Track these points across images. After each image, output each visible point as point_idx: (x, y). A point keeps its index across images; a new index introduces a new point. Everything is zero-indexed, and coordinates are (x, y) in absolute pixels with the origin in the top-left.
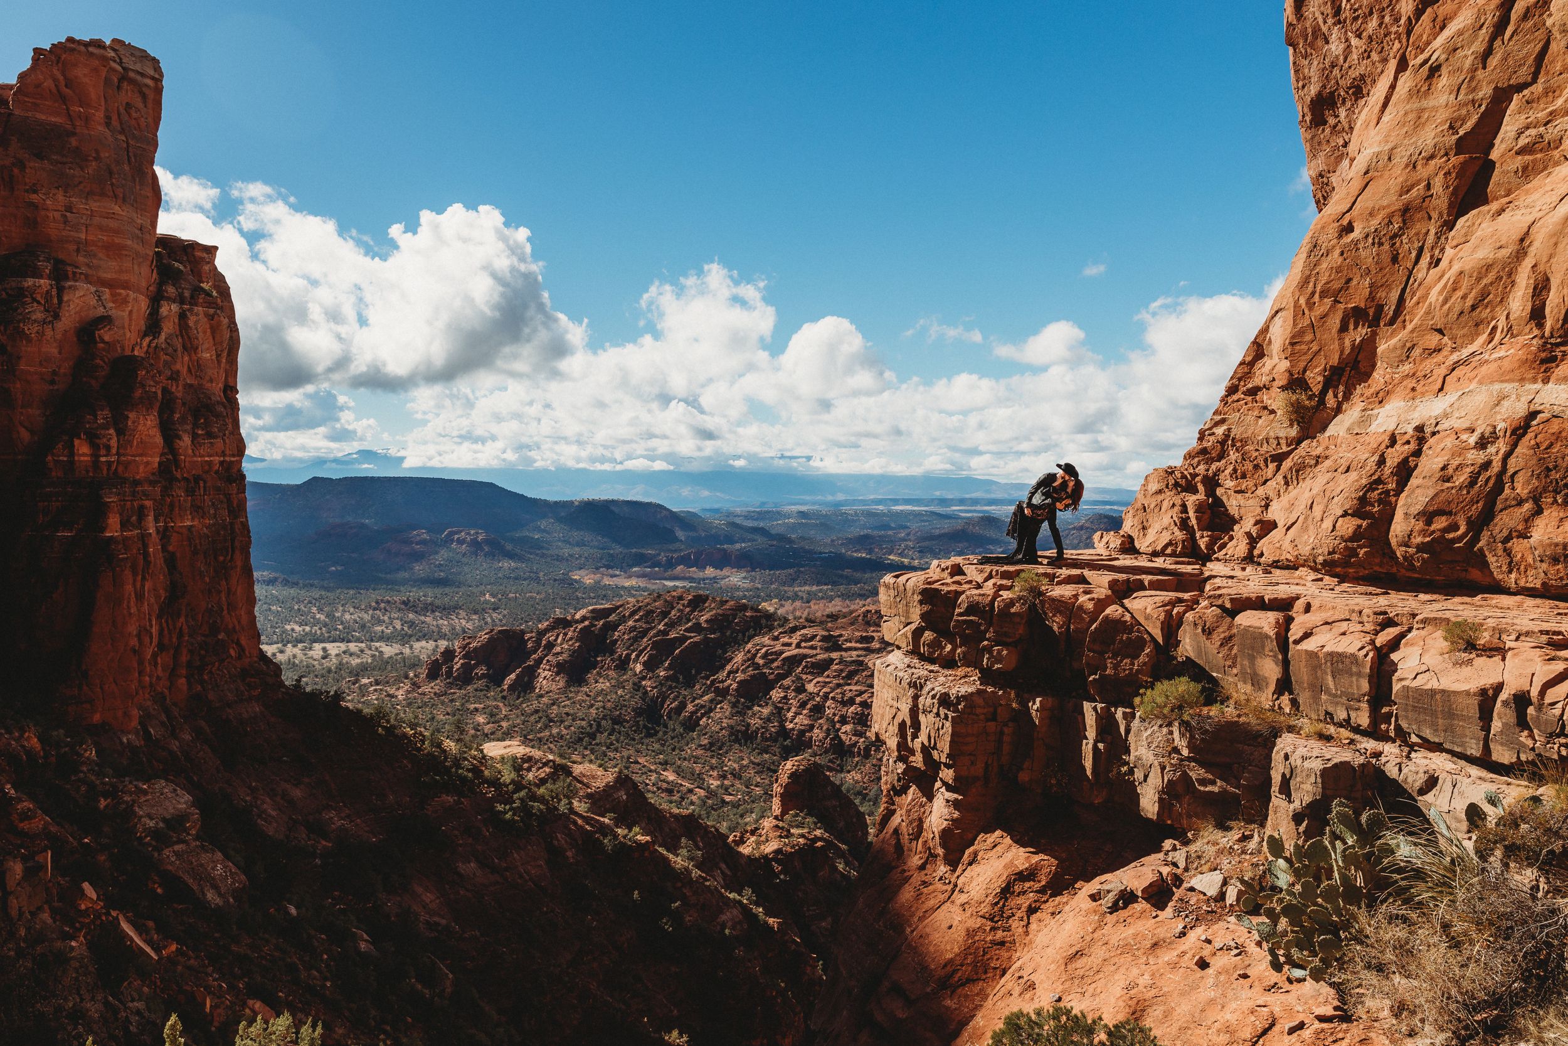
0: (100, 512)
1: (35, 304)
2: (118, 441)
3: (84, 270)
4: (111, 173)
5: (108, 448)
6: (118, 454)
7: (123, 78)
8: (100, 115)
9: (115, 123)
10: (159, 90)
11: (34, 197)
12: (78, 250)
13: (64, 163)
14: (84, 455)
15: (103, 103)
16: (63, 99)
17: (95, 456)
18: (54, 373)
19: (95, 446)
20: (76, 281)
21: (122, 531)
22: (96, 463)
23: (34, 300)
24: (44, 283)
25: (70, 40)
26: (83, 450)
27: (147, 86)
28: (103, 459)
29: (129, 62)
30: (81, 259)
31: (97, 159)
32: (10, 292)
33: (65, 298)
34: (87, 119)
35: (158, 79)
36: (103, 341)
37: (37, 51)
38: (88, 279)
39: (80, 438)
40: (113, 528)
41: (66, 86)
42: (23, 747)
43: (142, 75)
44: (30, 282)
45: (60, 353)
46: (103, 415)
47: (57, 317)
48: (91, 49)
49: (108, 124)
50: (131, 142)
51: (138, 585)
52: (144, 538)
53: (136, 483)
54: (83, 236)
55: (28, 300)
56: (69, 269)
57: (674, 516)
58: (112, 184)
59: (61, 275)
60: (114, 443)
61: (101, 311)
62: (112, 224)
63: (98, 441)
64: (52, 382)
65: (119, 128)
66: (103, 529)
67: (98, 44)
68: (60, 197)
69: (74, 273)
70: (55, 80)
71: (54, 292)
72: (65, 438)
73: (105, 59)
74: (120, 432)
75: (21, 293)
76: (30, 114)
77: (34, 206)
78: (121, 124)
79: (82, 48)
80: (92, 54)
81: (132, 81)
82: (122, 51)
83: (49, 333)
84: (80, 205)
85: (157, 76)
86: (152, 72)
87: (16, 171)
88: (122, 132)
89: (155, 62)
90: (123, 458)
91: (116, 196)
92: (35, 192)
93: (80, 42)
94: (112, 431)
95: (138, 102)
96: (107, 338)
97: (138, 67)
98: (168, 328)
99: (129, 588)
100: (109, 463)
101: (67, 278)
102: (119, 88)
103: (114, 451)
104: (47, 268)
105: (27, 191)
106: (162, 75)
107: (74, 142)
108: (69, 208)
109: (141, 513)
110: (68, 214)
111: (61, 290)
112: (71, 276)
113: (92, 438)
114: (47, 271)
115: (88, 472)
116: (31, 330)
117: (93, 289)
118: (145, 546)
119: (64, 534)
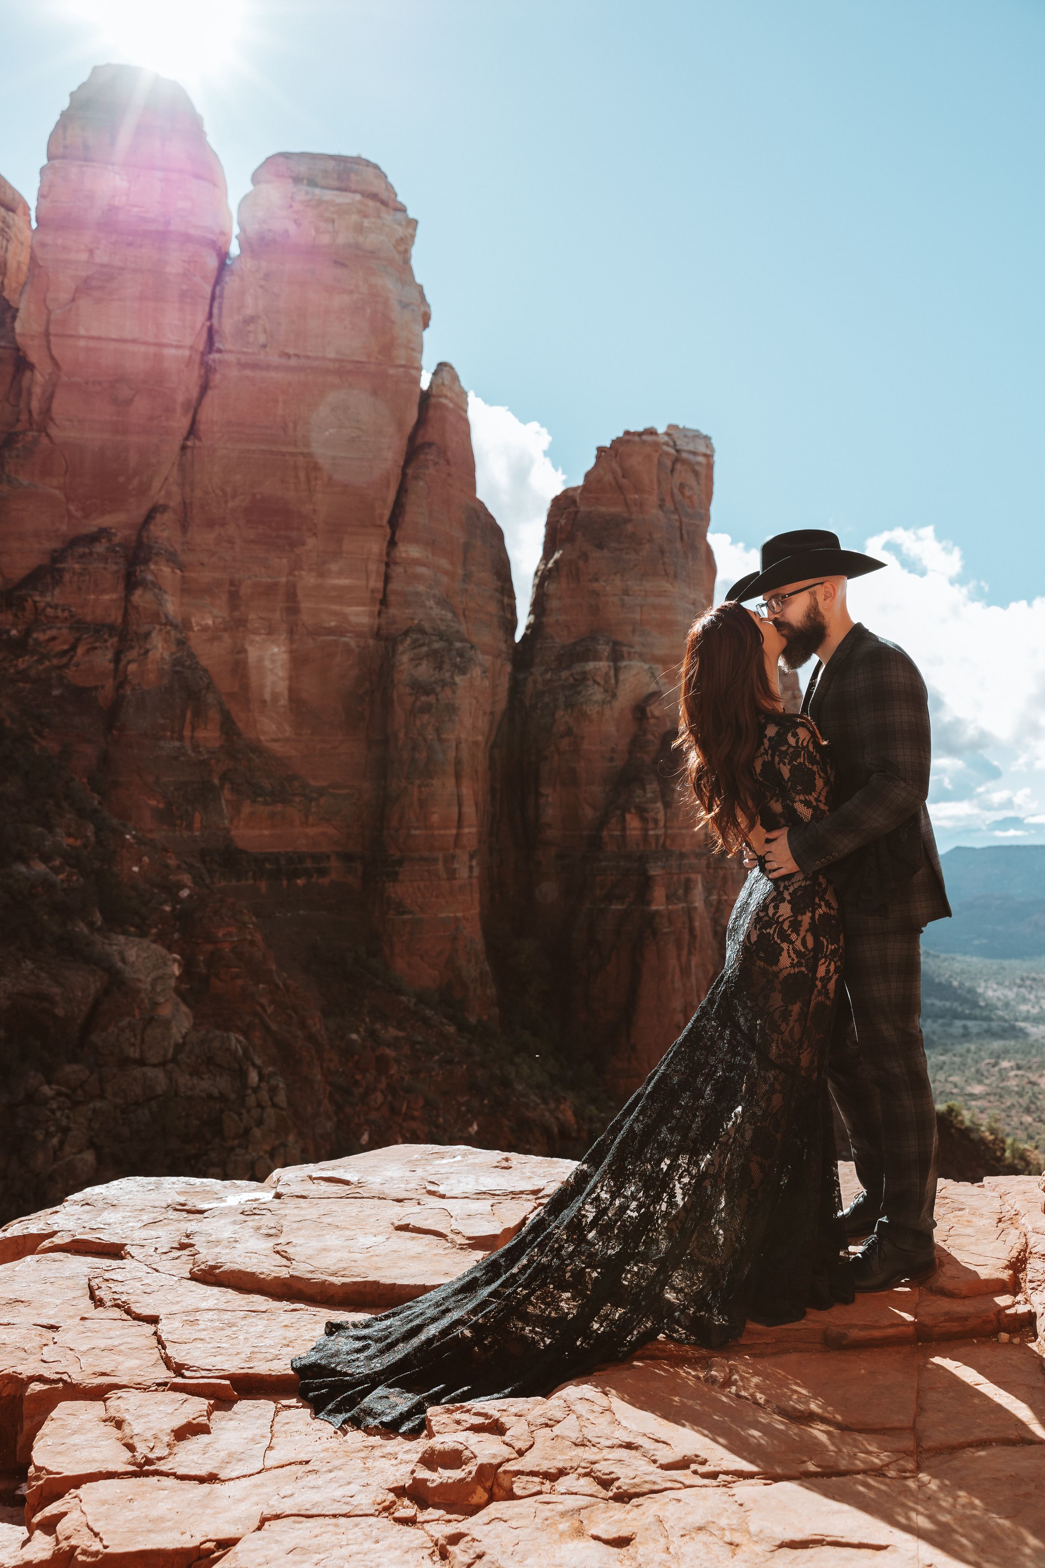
0: (645, 884)
1: (596, 686)
2: (666, 814)
3: (638, 649)
4: (662, 552)
5: (656, 821)
6: (665, 827)
7: (676, 461)
8: (653, 499)
9: (669, 505)
10: (710, 467)
11: (595, 586)
12: (634, 631)
13: (621, 550)
14: (634, 829)
15: (655, 486)
16: (620, 488)
17: (645, 830)
18: (613, 750)
19: (644, 820)
20: (631, 660)
21: (667, 904)
22: (645, 837)
23: (595, 682)
24: (603, 665)
25: (627, 433)
26: (633, 823)
27: (699, 463)
28: (651, 832)
29: (682, 444)
30: (637, 639)
31: (651, 540)
32: (576, 677)
33: (621, 678)
34: (641, 505)
35: (709, 457)
36: (654, 717)
37: (601, 450)
38: (642, 657)
39: (630, 813)
40: (659, 903)
41: (624, 477)
42: (557, 1118)
43: (694, 453)
44: (591, 665)
45: (618, 731)
46: (652, 789)
47: (614, 696)
48: (645, 437)
49: (661, 506)
50: (685, 520)
51: (684, 959)
52: (690, 912)
53: (682, 856)
54: (637, 616)
55: (590, 682)
56: (625, 649)
58: (664, 563)
59: (616, 657)
60: (661, 816)
61: (653, 687)
62: (664, 601)
63: (646, 815)
64: (611, 759)
65: (672, 508)
66: (649, 903)
67: (651, 432)
68: (618, 582)
69: (629, 653)
70: (614, 473)
71: (612, 673)
72: (618, 812)
73: (656, 445)
74: (667, 805)
75: (584, 677)
76: (593, 508)
77: (596, 594)
78: (675, 504)
79: (637, 438)
80: (644, 442)
81: (684, 462)
82: (676, 435)
83: (607, 712)
84: (636, 587)
85: (709, 452)
86: (702, 449)
87: (581, 563)
88: (676, 510)
89: (707, 438)
90: (669, 832)
91: (667, 574)
92: (597, 580)
93: (634, 434)
94: (659, 805)
95: (691, 480)
96: (657, 713)
97: (691, 447)
99: (673, 963)
100: (657, 837)
101: (622, 658)
102: (672, 470)
103: (661, 824)
104: (604, 649)
105: (590, 581)
106: (713, 450)
107: (629, 528)
108: (626, 592)
109: (688, 886)
110: (625, 598)
111: (617, 670)
112: (626, 655)
113: (642, 812)
114: (606, 654)
115: (638, 845)
116: (592, 710)
117: (646, 666)
118: (691, 920)
119: (617, 907)
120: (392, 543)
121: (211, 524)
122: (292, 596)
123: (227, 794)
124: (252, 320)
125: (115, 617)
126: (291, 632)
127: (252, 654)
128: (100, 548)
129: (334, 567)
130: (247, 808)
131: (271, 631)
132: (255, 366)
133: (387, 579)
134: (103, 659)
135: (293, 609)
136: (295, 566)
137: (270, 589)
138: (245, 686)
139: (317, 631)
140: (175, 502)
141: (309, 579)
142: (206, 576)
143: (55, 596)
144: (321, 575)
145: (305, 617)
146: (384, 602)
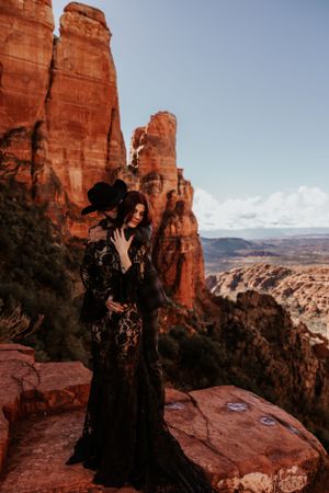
0: (179, 244)
1: (157, 188)
3: (167, 177)
6: (182, 229)
11: (154, 158)
12: (165, 172)
13: (160, 147)
14: (174, 229)
16: (159, 129)
17: (176, 230)
18: (162, 206)
19: (176, 227)
20: (165, 180)
21: (185, 251)
22: (176, 232)
23: (157, 186)
24: (159, 181)
25: (160, 112)
26: (173, 227)
27: (174, 123)
28: (178, 230)
30: (166, 174)
32: (150, 185)
33: (164, 185)
34: (164, 134)
35: (176, 122)
36: (174, 197)
37: (152, 116)
38: (168, 180)
39: (172, 225)
40: (183, 251)
41: (159, 125)
43: (173, 120)
44: (155, 181)
45: (163, 201)
46: (177, 217)
47: (162, 191)
48: (165, 114)
53: (186, 237)
54: (165, 167)
55: (155, 186)
56: (163, 177)
57: (246, 242)
59: (162, 179)
60: (180, 226)
61: (172, 188)
63: (177, 225)
64: (162, 209)
66: (181, 250)
68: (160, 157)
69: (165, 178)
70: (156, 124)
72: (169, 225)
74: (182, 222)
75: (153, 185)
76: (151, 135)
77: (154, 160)
79: (162, 114)
80: (165, 116)
81: (171, 122)
83: (160, 195)
84: (165, 159)
86: (175, 119)
87: (149, 150)
89: (175, 116)
92: (154, 156)
93: (162, 112)
94: (180, 222)
95: (172, 128)
97: (172, 118)
98: (182, 192)
100: (180, 232)
103: (180, 228)
105: (152, 156)
107: (162, 141)
108: (162, 160)
110: (162, 162)
111: (162, 183)
113: (175, 224)
114: (159, 178)
115: (175, 234)
116: (156, 195)
117: (169, 182)
119: (171, 252)
120: (109, 140)
121: (56, 128)
122: (82, 155)
123: (68, 219)
124: (66, 59)
125: (29, 158)
126: (83, 167)
127: (71, 174)
128: (23, 134)
129: (94, 146)
130: (75, 224)
131: (76, 166)
132: (68, 76)
133: (108, 151)
134: (28, 173)
135: (83, 159)
136: (83, 145)
137: (76, 152)
138: (69, 184)
139: (90, 167)
140: (44, 119)
141: (87, 150)
142: (56, 147)
143: (9, 150)
144: (91, 148)
145: (87, 163)
146: (108, 159)
